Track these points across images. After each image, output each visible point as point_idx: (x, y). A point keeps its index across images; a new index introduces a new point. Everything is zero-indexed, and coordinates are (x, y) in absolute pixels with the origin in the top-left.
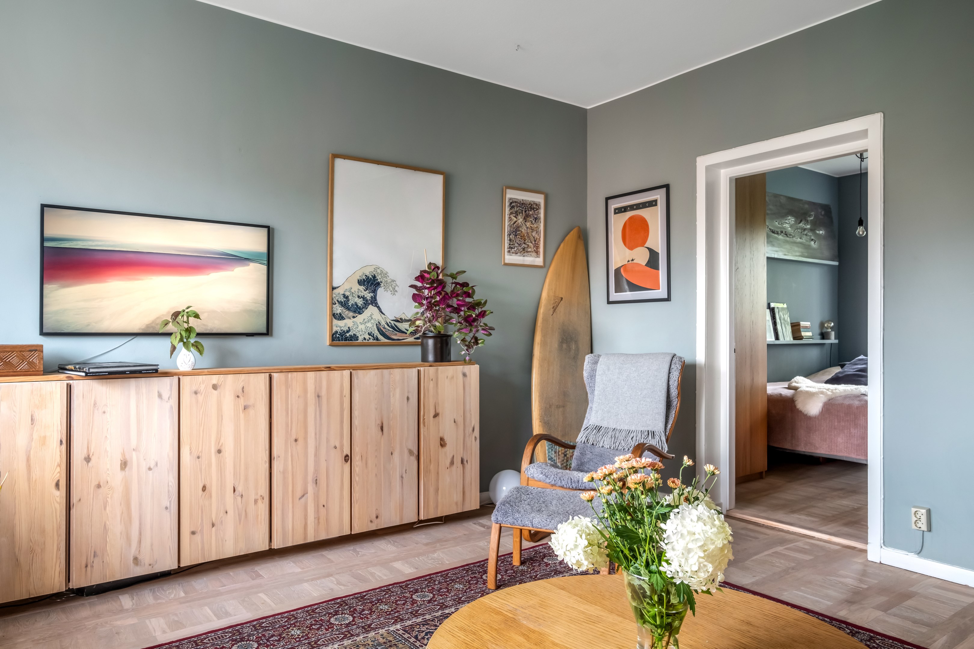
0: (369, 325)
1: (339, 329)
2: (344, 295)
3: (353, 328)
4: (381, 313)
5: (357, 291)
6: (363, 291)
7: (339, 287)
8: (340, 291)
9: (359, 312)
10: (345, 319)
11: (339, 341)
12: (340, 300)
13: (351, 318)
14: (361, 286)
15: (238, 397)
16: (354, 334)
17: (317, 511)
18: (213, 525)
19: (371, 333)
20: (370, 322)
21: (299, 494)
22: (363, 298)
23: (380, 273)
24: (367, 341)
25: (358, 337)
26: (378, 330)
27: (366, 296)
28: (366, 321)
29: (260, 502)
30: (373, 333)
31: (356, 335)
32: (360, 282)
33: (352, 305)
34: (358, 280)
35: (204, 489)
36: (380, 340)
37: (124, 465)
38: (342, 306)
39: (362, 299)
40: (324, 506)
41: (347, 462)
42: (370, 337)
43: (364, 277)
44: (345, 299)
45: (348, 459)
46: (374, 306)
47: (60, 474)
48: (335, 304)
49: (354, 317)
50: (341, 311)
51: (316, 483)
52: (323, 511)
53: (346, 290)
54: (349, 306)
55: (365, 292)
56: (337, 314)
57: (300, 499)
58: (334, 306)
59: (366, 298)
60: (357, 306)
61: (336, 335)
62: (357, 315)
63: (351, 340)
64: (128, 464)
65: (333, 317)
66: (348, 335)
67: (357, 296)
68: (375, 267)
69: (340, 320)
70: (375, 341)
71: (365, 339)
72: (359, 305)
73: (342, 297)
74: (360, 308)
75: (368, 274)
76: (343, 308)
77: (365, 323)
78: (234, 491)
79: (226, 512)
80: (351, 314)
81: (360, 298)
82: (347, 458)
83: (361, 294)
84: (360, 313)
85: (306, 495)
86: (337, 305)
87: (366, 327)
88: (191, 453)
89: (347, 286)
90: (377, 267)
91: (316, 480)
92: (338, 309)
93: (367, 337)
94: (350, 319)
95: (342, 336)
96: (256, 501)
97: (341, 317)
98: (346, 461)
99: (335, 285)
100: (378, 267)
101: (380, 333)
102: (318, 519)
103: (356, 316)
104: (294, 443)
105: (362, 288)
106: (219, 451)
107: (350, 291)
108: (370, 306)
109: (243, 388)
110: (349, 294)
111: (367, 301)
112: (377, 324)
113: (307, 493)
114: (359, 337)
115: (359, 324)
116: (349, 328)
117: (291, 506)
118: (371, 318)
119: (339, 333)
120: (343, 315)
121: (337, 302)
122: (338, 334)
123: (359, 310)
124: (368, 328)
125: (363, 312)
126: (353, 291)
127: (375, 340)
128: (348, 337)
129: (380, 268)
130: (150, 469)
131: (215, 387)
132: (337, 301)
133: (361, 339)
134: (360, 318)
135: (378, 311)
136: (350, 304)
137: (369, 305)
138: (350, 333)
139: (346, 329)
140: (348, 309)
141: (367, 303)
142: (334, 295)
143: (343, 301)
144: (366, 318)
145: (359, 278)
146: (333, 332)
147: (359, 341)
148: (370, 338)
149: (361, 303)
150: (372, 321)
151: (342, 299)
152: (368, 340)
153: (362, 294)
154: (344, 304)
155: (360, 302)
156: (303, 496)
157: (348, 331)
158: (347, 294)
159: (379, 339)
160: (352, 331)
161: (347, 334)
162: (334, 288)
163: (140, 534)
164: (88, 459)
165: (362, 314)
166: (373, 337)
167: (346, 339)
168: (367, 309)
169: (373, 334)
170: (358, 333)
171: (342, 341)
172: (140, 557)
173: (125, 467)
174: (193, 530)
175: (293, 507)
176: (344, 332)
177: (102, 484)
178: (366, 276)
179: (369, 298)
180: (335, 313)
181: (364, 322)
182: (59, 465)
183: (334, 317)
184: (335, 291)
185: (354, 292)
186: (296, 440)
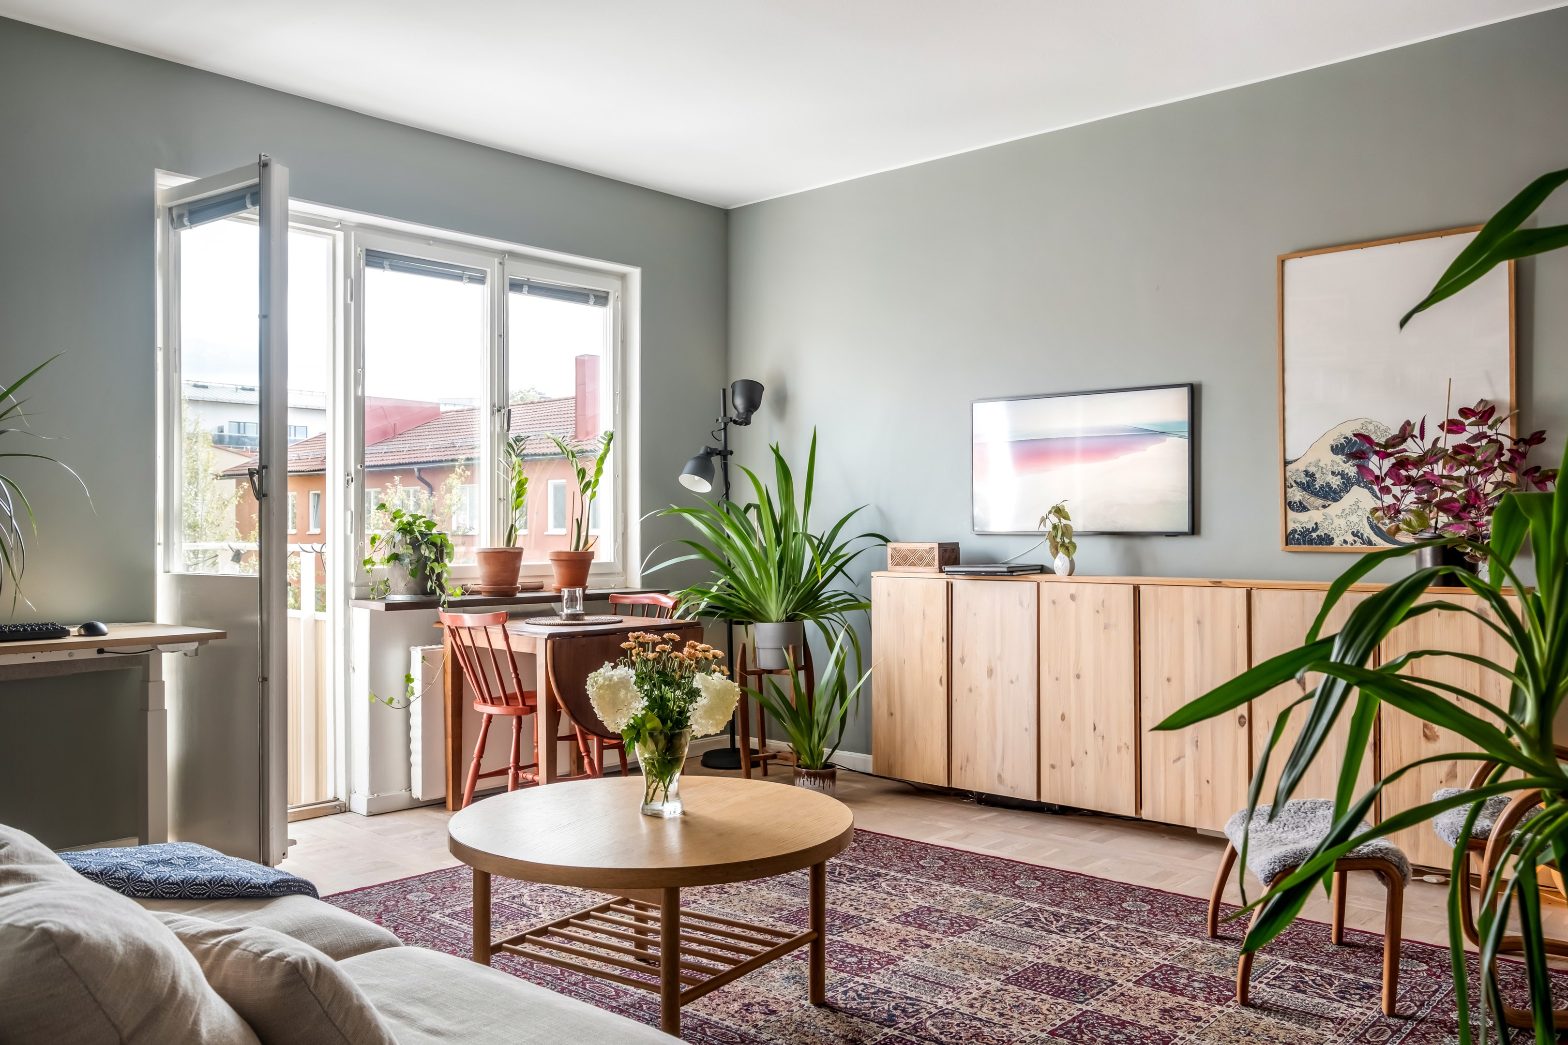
0: (1354, 518)
1: (1299, 526)
2: (1307, 473)
3: (1325, 525)
4: (1375, 499)
5: (1329, 464)
6: (1342, 463)
7: (1295, 461)
8: (1300, 466)
9: (1333, 498)
10: (1309, 510)
11: (1300, 544)
12: (1299, 480)
13: (1320, 508)
14: (1338, 455)
15: (1098, 612)
16: (1325, 534)
17: (1198, 786)
18: (1073, 765)
19: (1358, 532)
20: (1355, 515)
21: (1173, 755)
22: (1342, 475)
23: (1373, 430)
24: (1349, 545)
25: (1333, 538)
26: (1372, 527)
27: (1346, 471)
28: (1347, 512)
29: (1124, 750)
30: (1362, 532)
31: (1329, 535)
32: (1336, 450)
33: (1322, 487)
34: (1332, 447)
35: (1063, 717)
36: (1375, 545)
37: (991, 672)
38: (1304, 489)
39: (1339, 477)
40: (1208, 782)
41: (1243, 726)
42: (1356, 539)
43: (1342, 441)
44: (1308, 479)
45: (1245, 723)
46: (1363, 487)
47: (941, 670)
48: (1292, 486)
49: (1324, 507)
50: (1301, 498)
51: (1197, 746)
52: (1206, 789)
53: (1310, 463)
54: (1316, 489)
55: (1345, 465)
56: (1295, 503)
57: (1174, 761)
58: (1289, 490)
59: (1347, 474)
60: (1330, 488)
61: (1294, 536)
62: (1329, 503)
63: (1321, 544)
64: (994, 672)
65: (1288, 507)
66: (1314, 535)
67: (1330, 473)
68: (1363, 421)
69: (1301, 512)
70: (1365, 546)
71: (1345, 542)
72: (1334, 486)
73: (1303, 475)
74: (1335, 492)
75: (1350, 435)
76: (1304, 493)
77: (1346, 515)
78: (1095, 729)
79: (1086, 753)
80: (1320, 502)
81: (1337, 476)
82: (1243, 720)
83: (1336, 469)
84: (1335, 500)
85: (1182, 760)
86: (1294, 488)
87: (1348, 523)
88: (1049, 672)
89: (1311, 458)
90: (1366, 420)
91: (1197, 741)
92: (1297, 495)
93: (1350, 538)
94: (1318, 509)
95: (1305, 537)
96: (1119, 749)
97: (1302, 508)
98: (1242, 724)
99: (1289, 457)
100: (1369, 421)
101: (1376, 533)
102: (1201, 799)
103: (1329, 505)
104: (1166, 682)
105: (1340, 458)
106: (1078, 676)
107: (1317, 465)
108: (1355, 487)
109: (1103, 601)
110: (1316, 469)
111: (1349, 479)
112: (1368, 517)
113: (1184, 757)
114: (1335, 538)
115: (1335, 518)
116: (1316, 524)
117: (1162, 768)
118: (1356, 508)
119: (1298, 532)
120: (1306, 504)
121: (1294, 484)
122: (1298, 534)
123: (1332, 495)
124: (1352, 524)
125: (1342, 498)
126: (1322, 464)
127: (1364, 544)
128: (1315, 538)
129: (1373, 423)
130: (1012, 682)
131: (1073, 597)
132: (1295, 481)
133: (1337, 542)
134: (1335, 508)
135: (1370, 495)
136: (1317, 486)
137: (1352, 486)
138: (1318, 533)
139: (1310, 526)
140: (1315, 494)
141: (1347, 484)
142: (1288, 474)
143: (1305, 481)
144: (1347, 507)
145: (1332, 443)
146: (1289, 531)
147: (1334, 545)
148: (1355, 542)
149: (1338, 483)
150: (1360, 512)
151: (1304, 480)
152: (1352, 544)
153: (1340, 469)
154: (1308, 486)
155: (1335, 482)
156: (1179, 759)
157: (1315, 529)
158: (1312, 469)
159: (1374, 542)
160: (1321, 528)
161: (1312, 534)
162: (1286, 463)
163: (1004, 751)
164: (962, 661)
165: (1338, 500)
166: (1362, 538)
167: (1311, 542)
168: (1347, 492)
169: (1362, 534)
170: (1333, 532)
171: (1305, 544)
172: (1003, 776)
173: (991, 675)
174: (1052, 762)
175: (1165, 771)
176: (1308, 530)
177: (973, 688)
178: (1344, 438)
179: (1353, 474)
180: (1291, 502)
181: (1344, 514)
182: (942, 662)
183: (1290, 508)
184: (1289, 467)
185: (1324, 466)
186: (1169, 680)
